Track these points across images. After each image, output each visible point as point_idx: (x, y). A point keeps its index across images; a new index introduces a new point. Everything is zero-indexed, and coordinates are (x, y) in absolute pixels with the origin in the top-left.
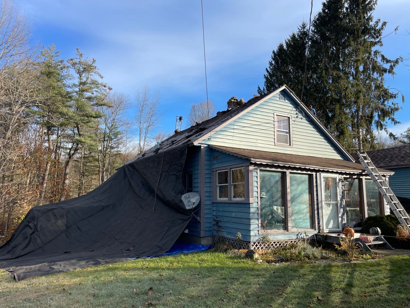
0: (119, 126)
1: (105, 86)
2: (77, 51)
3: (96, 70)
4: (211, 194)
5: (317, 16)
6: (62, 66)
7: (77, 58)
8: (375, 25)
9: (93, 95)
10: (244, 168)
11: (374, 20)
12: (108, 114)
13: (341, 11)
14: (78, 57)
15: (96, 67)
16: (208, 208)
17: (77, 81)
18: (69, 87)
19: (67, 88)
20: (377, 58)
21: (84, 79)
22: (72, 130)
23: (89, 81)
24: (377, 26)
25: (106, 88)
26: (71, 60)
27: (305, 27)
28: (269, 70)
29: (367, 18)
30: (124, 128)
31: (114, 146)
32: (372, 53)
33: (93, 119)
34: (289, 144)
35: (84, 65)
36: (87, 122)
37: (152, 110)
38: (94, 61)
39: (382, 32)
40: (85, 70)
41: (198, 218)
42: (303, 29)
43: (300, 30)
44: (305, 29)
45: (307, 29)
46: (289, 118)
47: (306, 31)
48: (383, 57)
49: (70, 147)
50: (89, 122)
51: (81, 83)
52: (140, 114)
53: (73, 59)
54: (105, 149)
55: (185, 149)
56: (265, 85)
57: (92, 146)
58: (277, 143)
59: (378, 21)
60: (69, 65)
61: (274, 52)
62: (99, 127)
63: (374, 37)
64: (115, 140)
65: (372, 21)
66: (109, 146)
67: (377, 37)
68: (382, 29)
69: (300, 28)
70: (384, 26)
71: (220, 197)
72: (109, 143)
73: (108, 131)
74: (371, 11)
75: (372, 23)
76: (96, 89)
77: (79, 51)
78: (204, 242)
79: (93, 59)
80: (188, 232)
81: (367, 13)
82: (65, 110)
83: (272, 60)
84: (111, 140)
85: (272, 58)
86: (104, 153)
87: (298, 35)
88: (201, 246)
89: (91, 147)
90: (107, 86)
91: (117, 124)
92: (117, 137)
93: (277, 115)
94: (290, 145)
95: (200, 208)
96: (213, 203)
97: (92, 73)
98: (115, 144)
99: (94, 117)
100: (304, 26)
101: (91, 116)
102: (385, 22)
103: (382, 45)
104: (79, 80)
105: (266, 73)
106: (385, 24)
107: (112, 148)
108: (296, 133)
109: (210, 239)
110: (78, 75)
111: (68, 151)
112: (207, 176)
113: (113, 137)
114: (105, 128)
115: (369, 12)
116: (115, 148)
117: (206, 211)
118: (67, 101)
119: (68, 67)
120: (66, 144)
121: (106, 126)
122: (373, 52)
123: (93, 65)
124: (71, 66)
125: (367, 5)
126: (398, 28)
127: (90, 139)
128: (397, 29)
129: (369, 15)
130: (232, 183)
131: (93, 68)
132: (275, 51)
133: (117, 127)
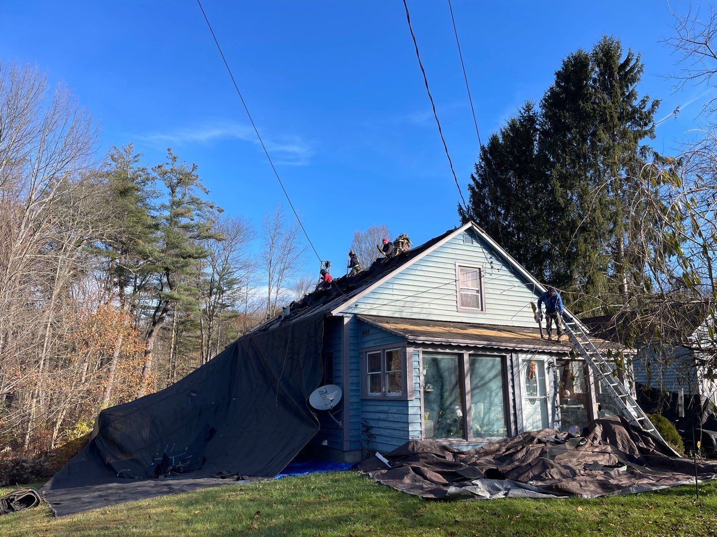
0: (235, 270)
1: (211, 207)
2: (168, 152)
3: (198, 182)
4: (359, 386)
5: (548, 91)
6: (144, 176)
7: (167, 164)
8: (641, 105)
9: (192, 222)
10: (400, 349)
11: (640, 97)
12: (217, 251)
13: (586, 83)
14: (170, 161)
15: (198, 176)
16: (355, 407)
17: (166, 200)
18: (154, 209)
19: (152, 211)
20: (646, 157)
21: (179, 196)
22: (157, 279)
23: (186, 199)
24: (644, 108)
25: (214, 210)
26: (159, 167)
27: (530, 109)
28: (476, 176)
29: (627, 94)
30: (242, 272)
31: (227, 302)
32: (638, 150)
33: (192, 260)
34: (480, 309)
35: (179, 174)
36: (183, 266)
37: (289, 243)
38: (195, 167)
39: (652, 117)
40: (180, 181)
41: (340, 423)
42: (527, 113)
43: (522, 114)
44: (531, 112)
45: (533, 112)
46: (480, 269)
47: (532, 115)
48: (656, 155)
49: (155, 305)
50: (186, 265)
51: (173, 203)
52: (270, 249)
53: (161, 166)
54: (212, 308)
55: (321, 321)
56: (470, 201)
57: (190, 304)
58: (462, 307)
59: (646, 99)
60: (154, 174)
61: (483, 148)
62: (202, 271)
63: (640, 125)
64: (229, 292)
65: (636, 99)
66: (218, 303)
67: (646, 124)
68: (653, 111)
69: (523, 111)
70: (656, 107)
71: (372, 391)
72: (219, 299)
73: (217, 278)
74: (634, 82)
75: (636, 103)
76: (198, 212)
77: (171, 152)
78: (349, 458)
79: (194, 165)
80: (327, 445)
81: (627, 87)
82: (148, 248)
83: (481, 161)
84: (222, 294)
85: (481, 158)
86: (209, 315)
87: (521, 122)
88: (344, 464)
89: (189, 306)
90: (216, 206)
91: (232, 266)
92: (231, 287)
93: (459, 266)
94: (482, 310)
95: (343, 408)
96: (361, 400)
97: (192, 187)
98: (228, 299)
99: (194, 258)
100: (528, 108)
101: (190, 256)
102: (657, 101)
103: (653, 137)
104: (170, 198)
105: (472, 183)
106: (656, 104)
107: (224, 306)
108: (490, 291)
109: (358, 453)
110: (169, 190)
111: (152, 312)
112: (353, 360)
113: (225, 288)
114: (212, 273)
115: (631, 85)
116: (228, 306)
117: (352, 413)
118: (152, 233)
119: (153, 179)
120: (148, 301)
121: (214, 271)
122: (639, 148)
123: (193, 173)
124: (158, 177)
125: (626, 73)
126: (678, 109)
127: (187, 293)
128: (678, 111)
129: (631, 89)
130: (387, 371)
131: (193, 177)
132: (486, 146)
133: (231, 273)
